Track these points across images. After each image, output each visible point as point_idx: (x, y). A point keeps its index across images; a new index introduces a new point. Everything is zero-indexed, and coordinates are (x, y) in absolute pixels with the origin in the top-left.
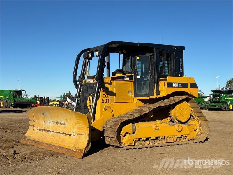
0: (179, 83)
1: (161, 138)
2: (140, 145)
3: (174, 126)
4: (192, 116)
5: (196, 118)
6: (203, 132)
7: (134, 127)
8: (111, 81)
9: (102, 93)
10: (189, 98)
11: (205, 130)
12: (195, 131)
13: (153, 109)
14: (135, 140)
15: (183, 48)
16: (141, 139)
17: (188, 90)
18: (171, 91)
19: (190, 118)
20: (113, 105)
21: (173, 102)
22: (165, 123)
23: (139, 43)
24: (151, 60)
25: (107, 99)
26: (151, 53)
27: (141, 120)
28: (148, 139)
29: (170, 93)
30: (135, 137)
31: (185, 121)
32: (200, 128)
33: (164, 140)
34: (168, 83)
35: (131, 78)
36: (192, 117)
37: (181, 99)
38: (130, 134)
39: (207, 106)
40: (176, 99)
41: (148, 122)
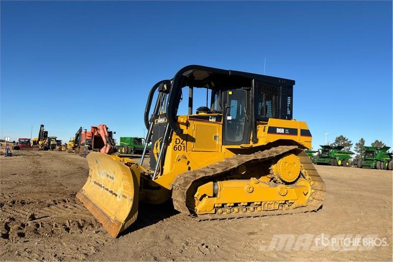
0: (285, 129)
1: (255, 203)
2: (224, 213)
3: (275, 188)
4: (302, 174)
5: (307, 177)
6: (316, 197)
7: (216, 188)
8: (189, 121)
9: (175, 136)
10: (299, 150)
11: (319, 195)
12: (305, 195)
13: (244, 162)
14: (216, 206)
15: (293, 82)
16: (226, 204)
17: (298, 138)
18: (273, 138)
19: (299, 177)
20: (190, 154)
21: (275, 155)
22: (262, 182)
23: (231, 71)
24: (248, 96)
25: (182, 145)
26: (248, 87)
27: (228, 177)
28: (236, 205)
29: (272, 141)
30: (217, 201)
31: (292, 181)
32: (313, 191)
33: (260, 207)
34: (269, 127)
35: (218, 119)
36: (301, 176)
37: (288, 150)
38: (209, 197)
39: (316, 160)
40: (280, 150)
41: (238, 180)
